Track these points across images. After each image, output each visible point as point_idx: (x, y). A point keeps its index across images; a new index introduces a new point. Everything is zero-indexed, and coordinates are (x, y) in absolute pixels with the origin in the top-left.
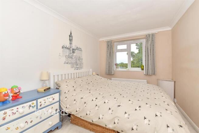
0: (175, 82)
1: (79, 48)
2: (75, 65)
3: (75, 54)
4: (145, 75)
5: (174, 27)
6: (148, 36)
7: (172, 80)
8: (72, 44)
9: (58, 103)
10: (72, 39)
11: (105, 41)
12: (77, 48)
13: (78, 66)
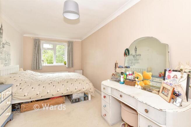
0: (83, 70)
1: (8, 43)
2: (4, 61)
3: (4, 49)
4: (67, 68)
5: (83, 41)
6: (69, 42)
7: (81, 69)
8: (2, 38)
9: (11, 96)
10: (3, 32)
11: (31, 38)
12: (6, 42)
13: (6, 62)
